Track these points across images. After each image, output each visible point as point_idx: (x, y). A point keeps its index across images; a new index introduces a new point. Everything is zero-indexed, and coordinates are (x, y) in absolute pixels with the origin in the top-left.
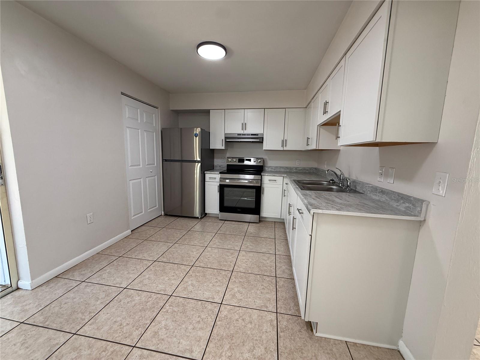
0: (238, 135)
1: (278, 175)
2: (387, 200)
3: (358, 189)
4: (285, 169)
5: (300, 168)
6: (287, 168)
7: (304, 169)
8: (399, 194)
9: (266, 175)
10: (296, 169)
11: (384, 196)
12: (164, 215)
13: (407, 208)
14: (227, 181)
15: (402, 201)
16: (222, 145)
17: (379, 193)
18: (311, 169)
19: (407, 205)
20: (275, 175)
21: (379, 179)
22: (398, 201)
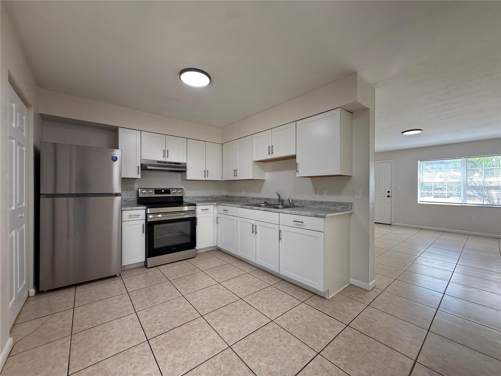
0: (158, 162)
1: (209, 204)
2: (326, 207)
3: (296, 204)
4: (202, 198)
5: (215, 197)
6: (204, 197)
7: (218, 197)
8: (335, 202)
9: (199, 205)
10: (211, 198)
11: (323, 205)
12: (36, 295)
13: (342, 208)
14: (160, 216)
15: (338, 205)
16: (138, 173)
17: (318, 204)
18: (223, 196)
19: (342, 206)
20: (207, 204)
21: (315, 196)
22: (335, 206)
